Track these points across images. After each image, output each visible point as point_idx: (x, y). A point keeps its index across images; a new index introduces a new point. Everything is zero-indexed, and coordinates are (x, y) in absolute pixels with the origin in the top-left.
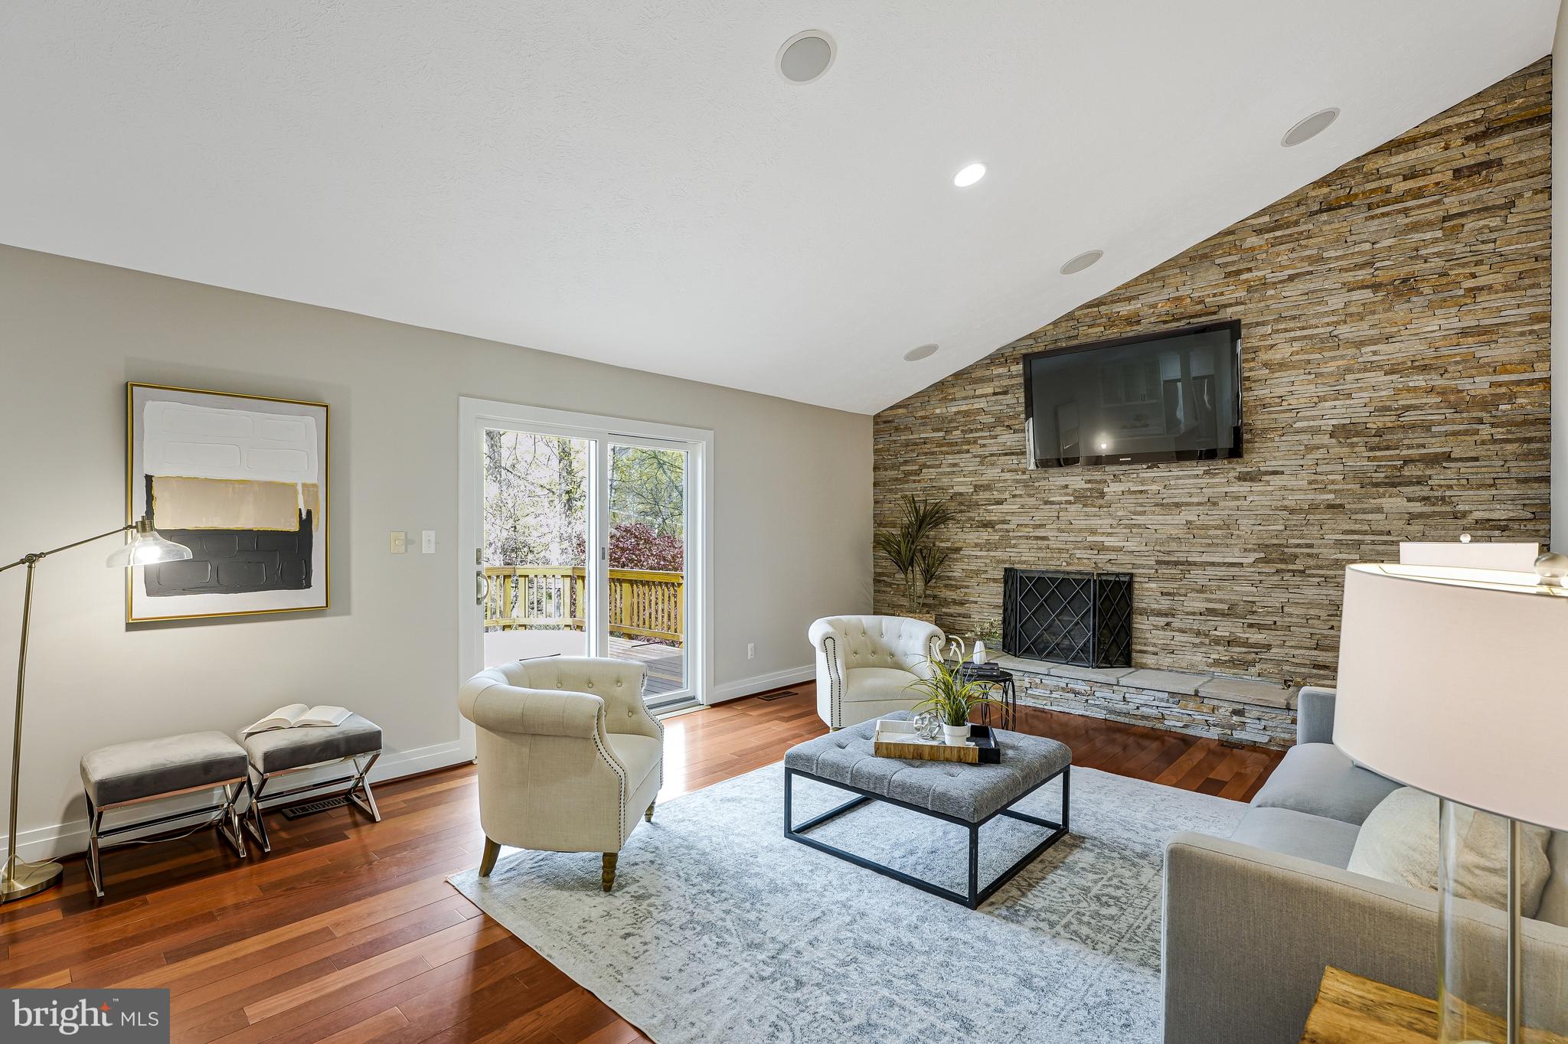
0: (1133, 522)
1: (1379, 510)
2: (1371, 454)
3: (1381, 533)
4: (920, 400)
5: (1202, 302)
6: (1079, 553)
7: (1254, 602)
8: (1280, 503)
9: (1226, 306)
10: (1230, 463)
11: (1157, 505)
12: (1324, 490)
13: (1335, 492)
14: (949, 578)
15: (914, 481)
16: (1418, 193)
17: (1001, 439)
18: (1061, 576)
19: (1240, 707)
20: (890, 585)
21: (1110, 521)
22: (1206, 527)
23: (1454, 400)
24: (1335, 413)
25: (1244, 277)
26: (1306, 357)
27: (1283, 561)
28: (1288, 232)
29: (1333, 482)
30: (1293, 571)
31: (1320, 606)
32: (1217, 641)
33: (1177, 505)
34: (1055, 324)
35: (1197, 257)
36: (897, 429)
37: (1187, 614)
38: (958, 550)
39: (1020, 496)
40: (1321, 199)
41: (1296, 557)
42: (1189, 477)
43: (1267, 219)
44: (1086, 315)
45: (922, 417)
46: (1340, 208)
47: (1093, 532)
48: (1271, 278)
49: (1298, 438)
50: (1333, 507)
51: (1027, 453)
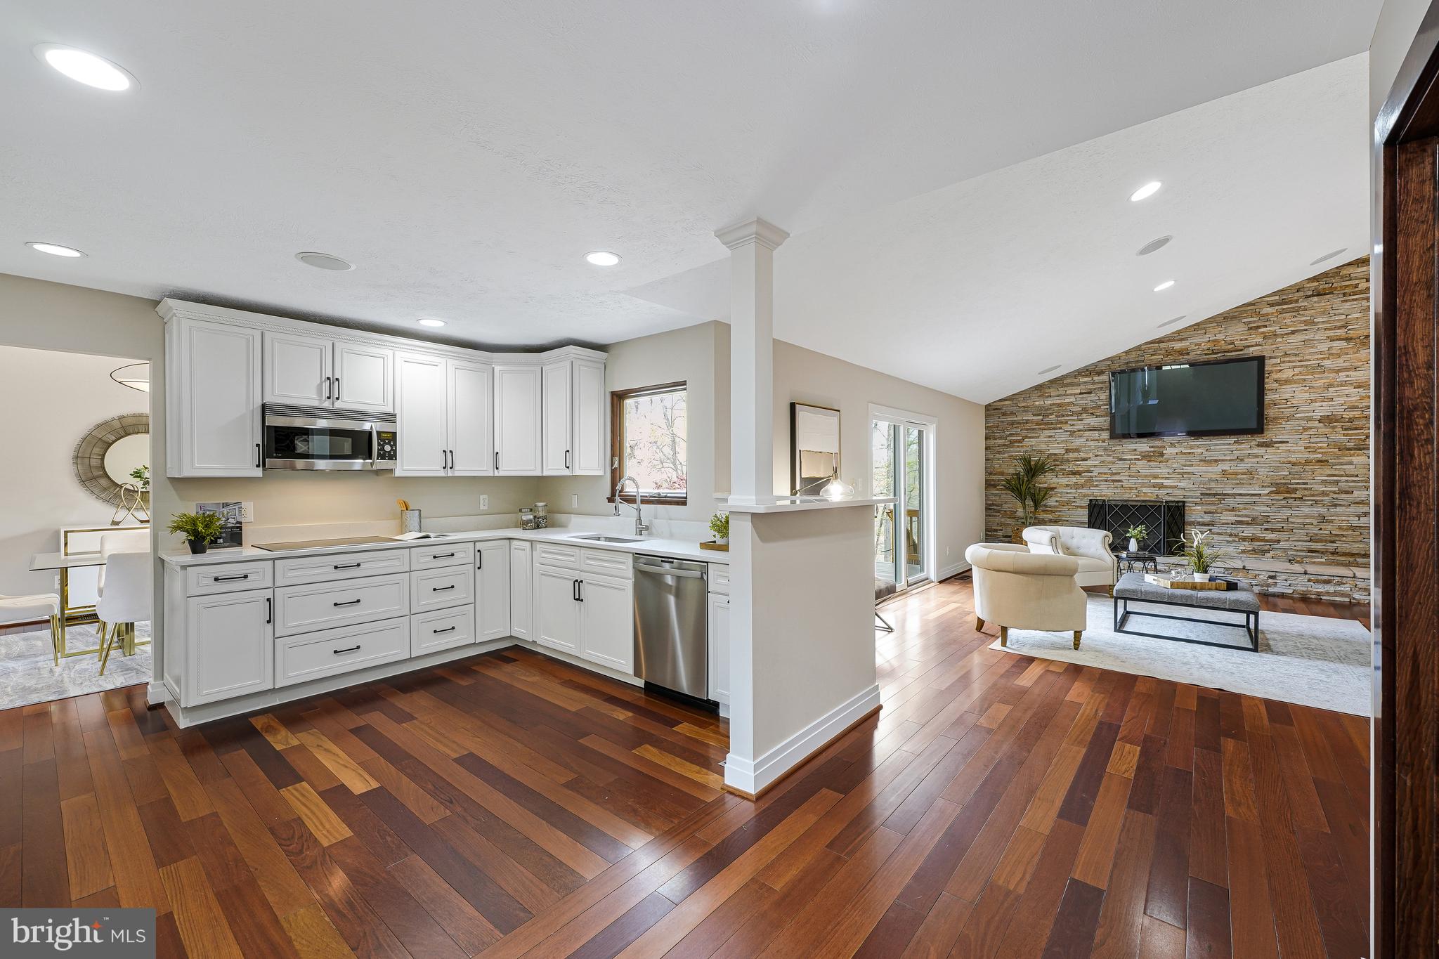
0: (1185, 471)
1: (1351, 463)
3: (1352, 476)
4: (1023, 396)
5: (1232, 344)
6: (1144, 490)
7: (1269, 516)
8: (1286, 460)
9: (1249, 346)
10: (1252, 437)
11: (1201, 461)
12: (1315, 452)
13: (1322, 453)
14: (1046, 506)
15: (1018, 447)
17: (1084, 421)
18: (1139, 504)
19: (1274, 574)
20: (999, 511)
21: (1167, 470)
22: (1236, 474)
24: (1322, 409)
25: (1261, 330)
26: (1304, 377)
27: (1288, 492)
28: (1290, 306)
29: (1321, 448)
30: (1295, 498)
31: (1313, 517)
32: (1244, 539)
33: (1216, 461)
34: (1127, 352)
35: (1228, 317)
36: (1004, 414)
37: (1223, 524)
38: (1053, 489)
39: (1101, 455)
40: (1313, 288)
41: (1296, 490)
42: (1224, 444)
43: (1277, 298)
44: (1150, 348)
45: (1025, 407)
46: (1325, 294)
47: (1156, 477)
48: (1279, 331)
49: (1298, 423)
50: (1321, 461)
51: (1103, 430)
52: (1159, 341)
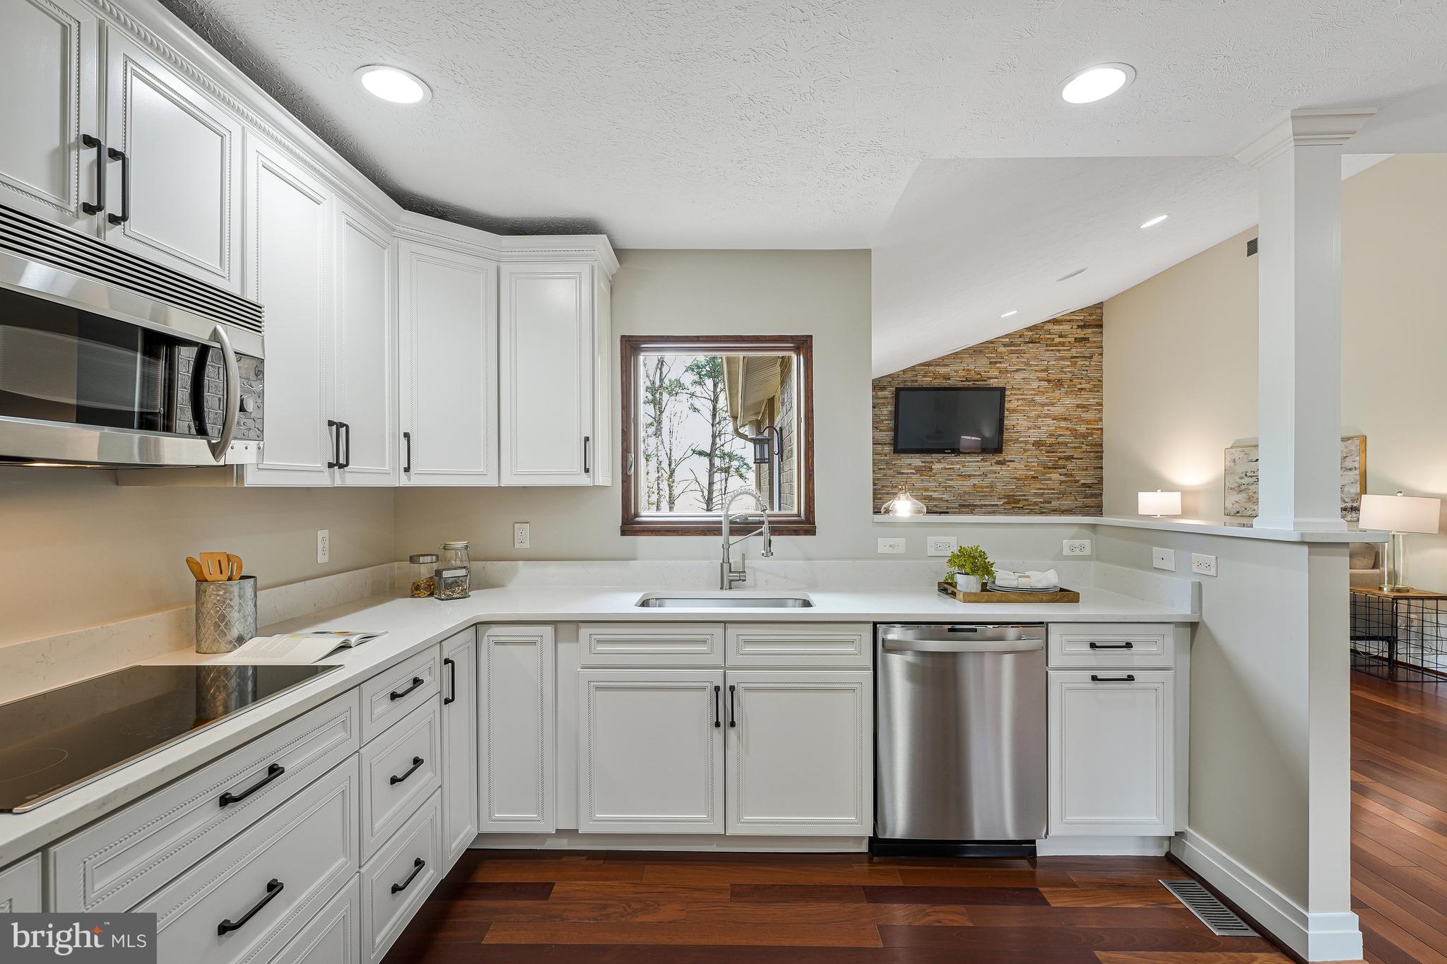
1: (1050, 479)
2: (1048, 454)
3: (1051, 489)
5: (979, 374)
8: (1013, 476)
9: (992, 378)
10: (993, 456)
11: (959, 475)
12: (1030, 470)
13: (1034, 471)
16: (1063, 344)
21: (935, 484)
22: (982, 487)
23: (1075, 434)
24: (1034, 435)
25: (998, 365)
26: (1024, 408)
27: (1015, 503)
28: (1016, 348)
29: (1034, 466)
30: (1019, 507)
33: (969, 476)
34: (904, 371)
35: (976, 351)
40: (1029, 336)
41: (1019, 500)
42: (974, 462)
43: (1007, 340)
44: (921, 370)
46: (1035, 343)
47: (926, 490)
48: (1009, 368)
49: (1020, 445)
50: (1033, 477)
51: (885, 444)
52: (928, 364)
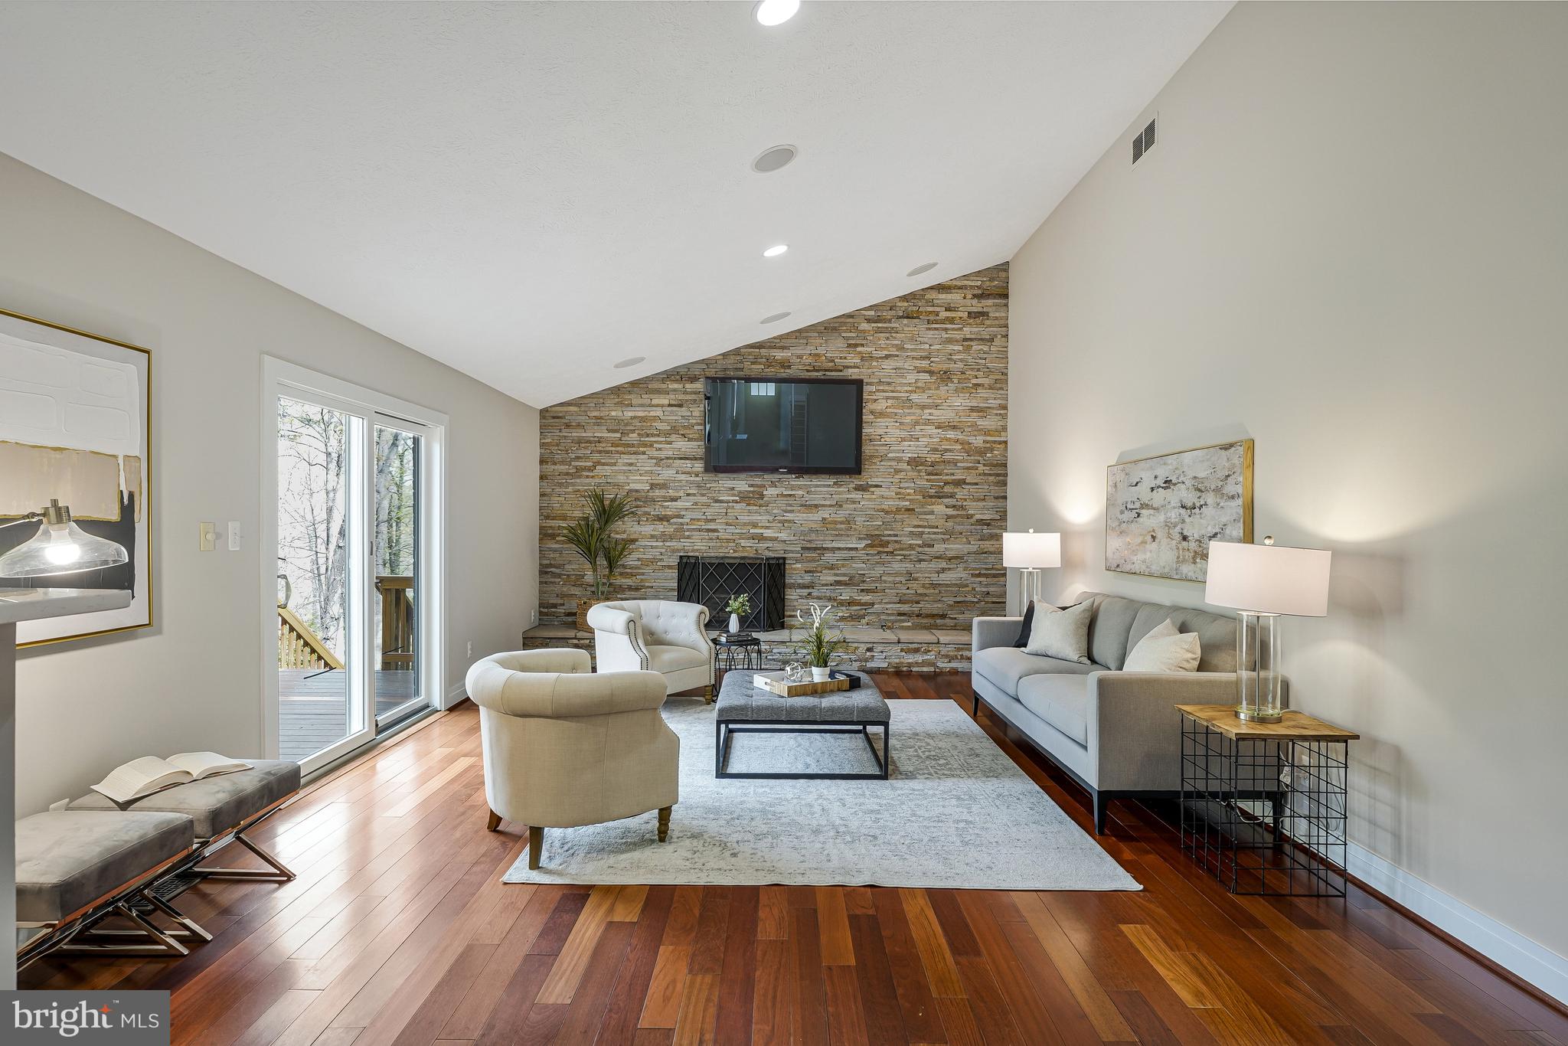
0: (785, 518)
1: (932, 513)
2: (928, 477)
3: (933, 527)
4: (595, 401)
5: (833, 361)
6: (743, 543)
7: (864, 574)
8: (879, 507)
9: (848, 367)
10: (850, 478)
11: (802, 506)
12: (903, 499)
13: (910, 500)
14: (624, 566)
15: (587, 477)
16: (951, 321)
17: (674, 445)
18: (738, 561)
19: (870, 646)
20: (559, 576)
21: (768, 517)
22: (836, 523)
23: (968, 449)
24: (910, 450)
25: (859, 349)
26: (895, 411)
27: (882, 546)
28: (885, 325)
29: (909, 494)
30: (887, 553)
31: (901, 574)
32: (841, 603)
33: (816, 506)
34: (725, 355)
35: (829, 328)
36: (568, 426)
37: (823, 585)
38: (634, 541)
39: (694, 495)
40: (903, 309)
41: (889, 543)
42: (824, 486)
43: (873, 313)
44: (750, 354)
45: (596, 418)
46: (913, 318)
47: (755, 526)
48: (876, 354)
49: (889, 464)
50: (908, 510)
51: (696, 459)
52: (759, 346)
